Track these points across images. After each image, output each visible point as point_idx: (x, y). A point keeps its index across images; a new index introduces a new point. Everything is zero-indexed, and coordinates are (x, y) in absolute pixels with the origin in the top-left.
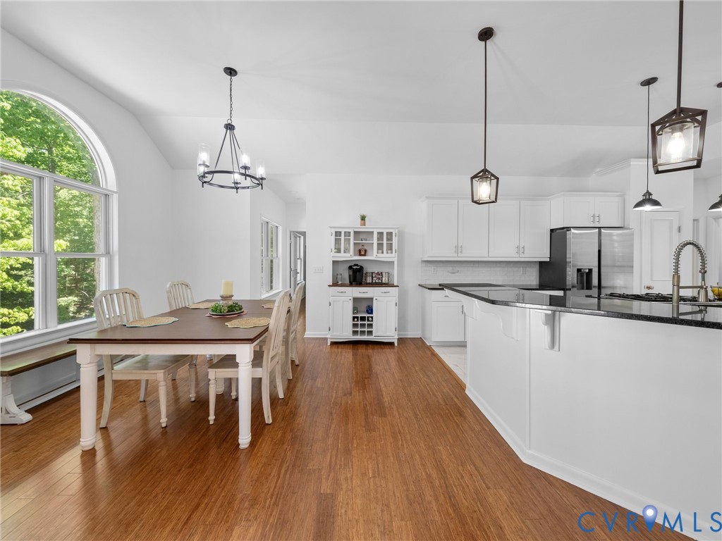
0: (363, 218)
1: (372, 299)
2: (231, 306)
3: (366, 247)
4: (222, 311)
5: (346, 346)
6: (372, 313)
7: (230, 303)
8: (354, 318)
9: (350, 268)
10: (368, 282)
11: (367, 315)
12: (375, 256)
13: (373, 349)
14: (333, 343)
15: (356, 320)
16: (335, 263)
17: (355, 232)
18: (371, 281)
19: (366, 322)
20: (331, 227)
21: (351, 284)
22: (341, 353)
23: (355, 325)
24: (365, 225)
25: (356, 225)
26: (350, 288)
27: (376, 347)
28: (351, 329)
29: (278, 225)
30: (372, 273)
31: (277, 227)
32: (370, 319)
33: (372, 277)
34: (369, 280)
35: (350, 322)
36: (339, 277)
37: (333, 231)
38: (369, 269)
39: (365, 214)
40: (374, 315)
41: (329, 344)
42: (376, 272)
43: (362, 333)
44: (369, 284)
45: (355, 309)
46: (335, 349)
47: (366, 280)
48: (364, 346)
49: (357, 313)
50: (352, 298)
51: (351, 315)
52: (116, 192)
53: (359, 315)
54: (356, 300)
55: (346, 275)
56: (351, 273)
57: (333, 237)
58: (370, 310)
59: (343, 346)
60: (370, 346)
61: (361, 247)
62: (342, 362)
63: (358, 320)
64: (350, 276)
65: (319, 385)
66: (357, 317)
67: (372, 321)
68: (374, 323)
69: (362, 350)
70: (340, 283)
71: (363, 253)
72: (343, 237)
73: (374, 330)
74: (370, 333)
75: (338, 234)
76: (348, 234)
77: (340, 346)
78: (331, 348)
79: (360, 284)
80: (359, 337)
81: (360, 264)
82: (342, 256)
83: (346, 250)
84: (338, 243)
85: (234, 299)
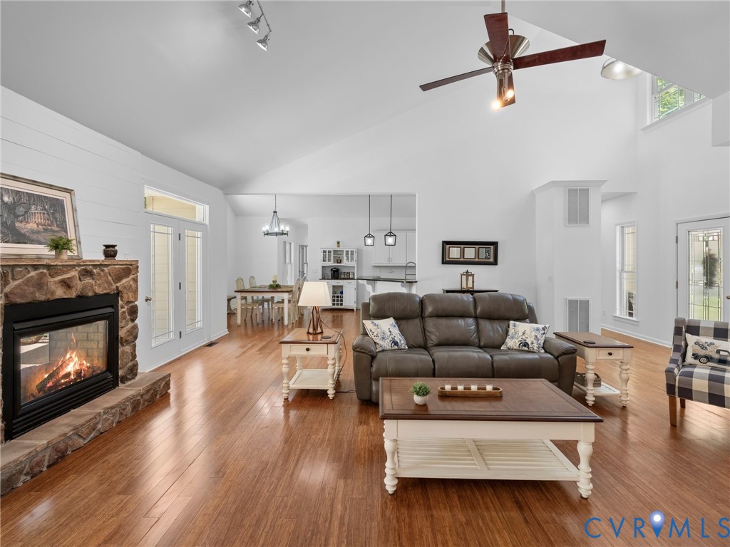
0: (338, 243)
1: (343, 286)
3: (340, 259)
5: (329, 311)
9: (332, 270)
11: (340, 295)
12: (345, 263)
13: (343, 313)
17: (334, 251)
19: (340, 299)
21: (332, 279)
22: (326, 314)
23: (334, 301)
24: (339, 247)
25: (335, 247)
26: (331, 281)
27: (345, 312)
28: (331, 302)
30: (344, 272)
32: (342, 297)
34: (343, 276)
35: (331, 299)
36: (326, 274)
37: (322, 250)
38: (342, 270)
39: (339, 241)
40: (343, 295)
42: (346, 272)
43: (338, 304)
44: (342, 278)
46: (324, 312)
47: (341, 276)
48: (338, 311)
49: (335, 293)
50: (332, 286)
51: (331, 295)
53: (336, 295)
54: (334, 287)
55: (329, 273)
56: (332, 273)
57: (322, 254)
58: (341, 292)
59: (327, 311)
60: (342, 311)
61: (337, 259)
63: (335, 298)
66: (334, 296)
68: (344, 299)
69: (337, 314)
70: (326, 278)
71: (339, 262)
72: (327, 253)
73: (343, 303)
74: (341, 304)
75: (324, 252)
76: (330, 252)
78: (322, 311)
79: (337, 278)
80: (336, 307)
81: (337, 268)
82: (327, 264)
83: (329, 260)
84: (324, 256)
85: (277, 283)
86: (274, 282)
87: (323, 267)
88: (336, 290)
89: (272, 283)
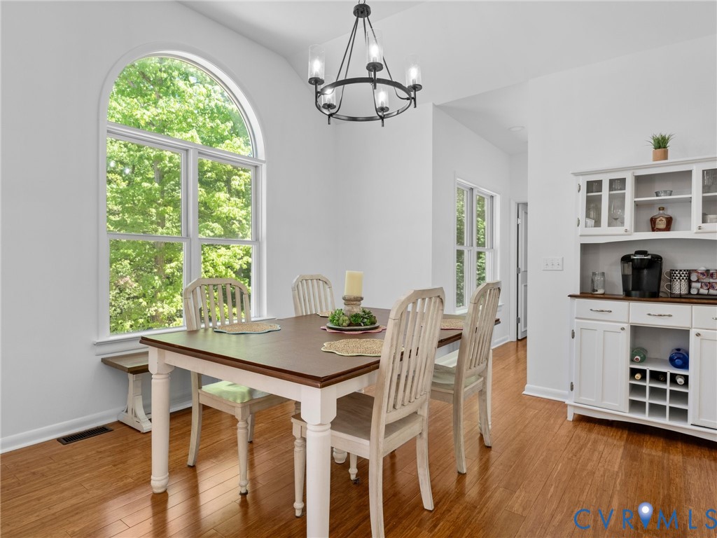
0: (661, 144)
1: (686, 333)
2: (356, 316)
3: (670, 212)
4: (341, 322)
5: (612, 431)
6: (685, 365)
7: (357, 310)
8: (633, 372)
9: (626, 259)
10: (677, 291)
11: (669, 370)
12: (694, 228)
13: (686, 455)
14: (582, 420)
15: (638, 376)
16: (586, 248)
17: (639, 180)
18: (684, 291)
19: (668, 387)
20: (576, 174)
21: (628, 295)
22: (595, 442)
23: (635, 389)
24: (665, 157)
25: (647, 162)
26: (623, 305)
27: (697, 452)
28: (624, 396)
29: (493, 194)
30: (689, 272)
31: (492, 197)
32: (680, 380)
33: (690, 282)
34: (680, 287)
35: (624, 381)
36: (598, 279)
37: (583, 182)
38: (677, 261)
39: (666, 133)
40: (691, 373)
41: (570, 418)
42: (702, 269)
43: (657, 409)
44: (680, 296)
45: (638, 352)
46: (581, 432)
47: (670, 287)
48: (661, 443)
49: (643, 361)
50: (626, 326)
51: (624, 365)
52: (264, 162)
53: (648, 368)
54: (636, 330)
55: (614, 273)
56: (629, 271)
57: (583, 195)
58: (681, 359)
59: (603, 429)
60: (680, 445)
61: (655, 212)
62: (589, 467)
63: (643, 378)
64: (625, 277)
65: (517, 508)
66: (643, 372)
67: (686, 384)
68: (692, 391)
69: (651, 451)
70: (600, 291)
71: (662, 225)
72: (605, 193)
73: (691, 407)
74: (681, 414)
75: (593, 186)
76: (618, 184)
77: (597, 428)
78: (575, 427)
79: (653, 295)
80: (645, 418)
81: (652, 250)
82: (606, 233)
83: (615, 220)
84: (593, 205)
85: (364, 304)
86: (349, 301)
87: (585, 248)
88: (644, 342)
89: (341, 305)
